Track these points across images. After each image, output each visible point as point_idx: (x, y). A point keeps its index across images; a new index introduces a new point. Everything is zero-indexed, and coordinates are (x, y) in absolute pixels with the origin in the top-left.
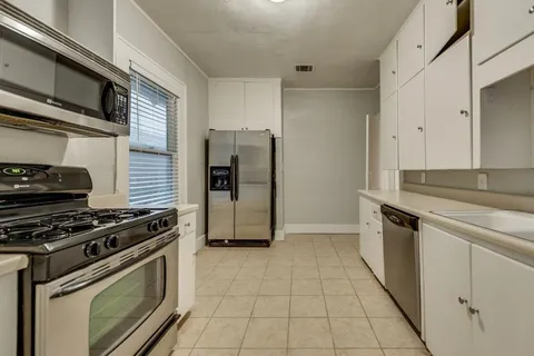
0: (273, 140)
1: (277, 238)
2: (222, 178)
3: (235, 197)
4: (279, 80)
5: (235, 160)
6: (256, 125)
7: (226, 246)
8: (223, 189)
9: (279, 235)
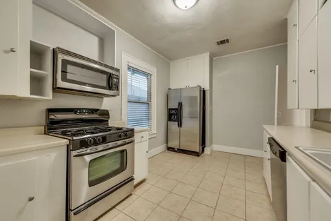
0: (204, 92)
1: (205, 152)
2: (175, 114)
3: (180, 125)
4: (208, 53)
5: (180, 104)
6: (193, 83)
7: (176, 151)
8: (174, 121)
9: (207, 150)
